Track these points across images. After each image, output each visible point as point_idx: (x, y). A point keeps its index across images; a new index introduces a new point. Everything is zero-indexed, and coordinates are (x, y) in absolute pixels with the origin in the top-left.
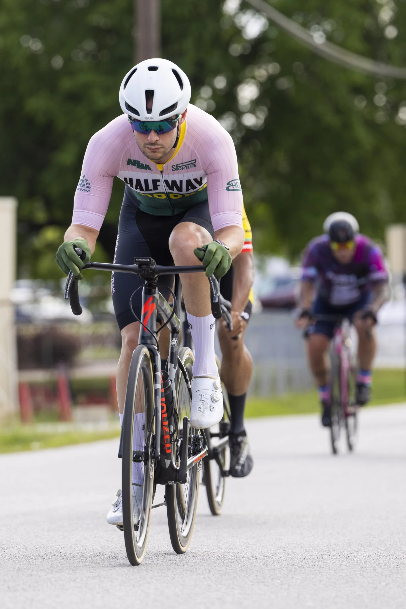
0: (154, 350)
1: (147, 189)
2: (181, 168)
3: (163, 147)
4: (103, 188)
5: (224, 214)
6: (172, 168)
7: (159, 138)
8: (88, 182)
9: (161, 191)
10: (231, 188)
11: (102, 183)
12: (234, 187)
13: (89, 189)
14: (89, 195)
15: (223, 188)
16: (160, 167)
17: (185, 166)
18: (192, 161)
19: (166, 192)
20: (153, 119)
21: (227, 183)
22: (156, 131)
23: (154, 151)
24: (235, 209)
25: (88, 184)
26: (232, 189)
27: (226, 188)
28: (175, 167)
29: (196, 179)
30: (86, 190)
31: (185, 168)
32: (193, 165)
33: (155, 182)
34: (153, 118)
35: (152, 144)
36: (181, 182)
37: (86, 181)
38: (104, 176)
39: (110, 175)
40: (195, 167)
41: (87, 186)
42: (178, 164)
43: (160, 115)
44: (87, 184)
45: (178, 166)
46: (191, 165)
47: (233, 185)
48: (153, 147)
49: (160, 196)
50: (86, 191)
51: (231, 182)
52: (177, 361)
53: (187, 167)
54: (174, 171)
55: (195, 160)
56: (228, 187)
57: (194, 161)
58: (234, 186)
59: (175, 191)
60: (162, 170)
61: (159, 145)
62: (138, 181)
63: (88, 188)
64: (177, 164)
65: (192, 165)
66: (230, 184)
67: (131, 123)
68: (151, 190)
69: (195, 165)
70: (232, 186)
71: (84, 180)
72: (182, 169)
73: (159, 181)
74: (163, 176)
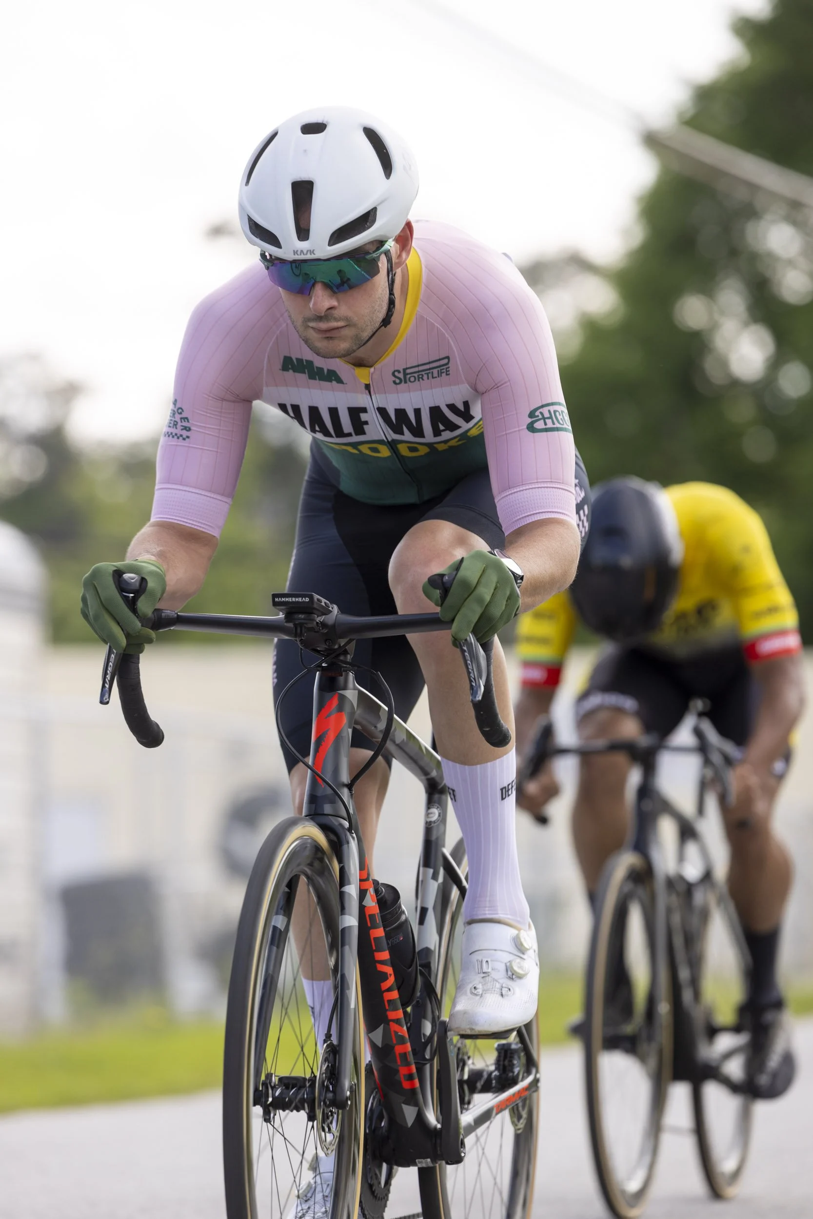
0: (340, 831)
1: (340, 433)
2: (414, 377)
3: (350, 324)
4: (221, 428)
5: (525, 492)
6: (394, 379)
7: (338, 301)
8: (184, 415)
9: (376, 438)
10: (539, 425)
11: (219, 418)
12: (549, 422)
13: (188, 433)
14: (189, 447)
15: (519, 427)
16: (363, 375)
17: (423, 373)
18: (440, 360)
19: (386, 440)
20: (314, 254)
21: (528, 413)
22: (328, 286)
23: (329, 334)
24: (551, 479)
25: (185, 421)
26: (544, 427)
27: (525, 427)
28: (401, 376)
29: (453, 404)
30: (181, 436)
31: (425, 377)
32: (443, 369)
33: (355, 413)
34: (314, 250)
35: (320, 318)
36: (417, 412)
37: (181, 413)
38: (223, 400)
39: (238, 396)
40: (448, 376)
41: (182, 426)
42: (407, 368)
43: (332, 242)
44: (183, 420)
45: (408, 371)
46: (439, 369)
47: (544, 419)
48: (323, 325)
49: (375, 450)
50: (181, 438)
51: (540, 410)
52: (440, 861)
53: (430, 375)
54: (398, 385)
55: (448, 358)
56: (532, 423)
57: (446, 361)
58: (547, 420)
59: (407, 436)
60: (368, 383)
61: (339, 321)
62: (314, 412)
63: (184, 431)
64: (405, 367)
65: (441, 370)
66: (538, 416)
67: (268, 268)
68: (350, 435)
69: (448, 370)
70: (542, 421)
71: (176, 410)
72: (419, 380)
73: (364, 410)
74: (373, 397)
